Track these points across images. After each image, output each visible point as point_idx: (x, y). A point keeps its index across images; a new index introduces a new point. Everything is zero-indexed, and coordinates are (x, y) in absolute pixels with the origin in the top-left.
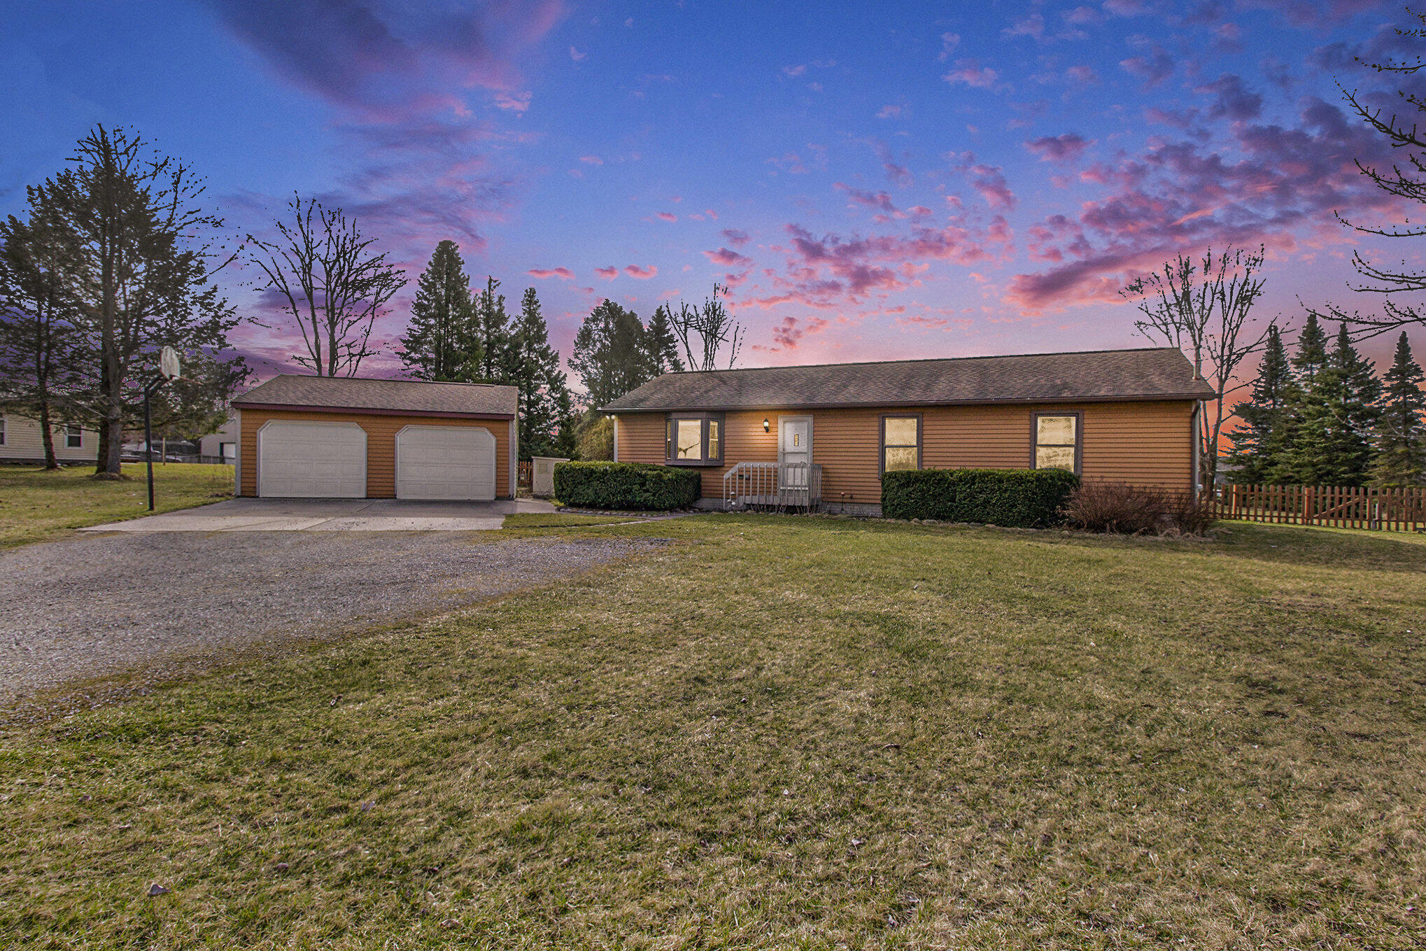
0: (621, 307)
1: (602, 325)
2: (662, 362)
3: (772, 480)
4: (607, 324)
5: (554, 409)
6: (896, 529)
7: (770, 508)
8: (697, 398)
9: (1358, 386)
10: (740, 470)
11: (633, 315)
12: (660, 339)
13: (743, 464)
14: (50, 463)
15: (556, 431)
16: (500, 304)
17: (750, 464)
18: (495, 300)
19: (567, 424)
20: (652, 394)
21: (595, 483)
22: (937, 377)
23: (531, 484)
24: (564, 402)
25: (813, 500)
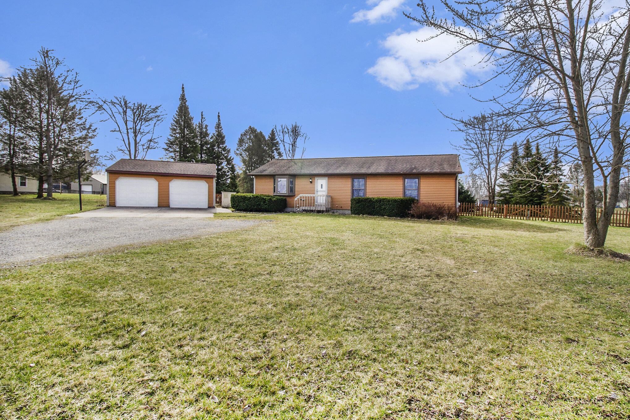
0: (256, 130)
1: (248, 137)
2: (274, 152)
3: (312, 201)
4: (250, 137)
5: (228, 172)
6: (354, 218)
7: (312, 211)
8: (285, 170)
9: (543, 167)
10: (301, 197)
11: (261, 133)
12: (273, 143)
13: (301, 195)
14: (16, 193)
15: (229, 181)
16: (206, 128)
17: (304, 195)
18: (204, 126)
19: (234, 178)
20: (269, 168)
21: (247, 202)
22: (374, 163)
23: (221, 202)
24: (233, 169)
25: (327, 208)
